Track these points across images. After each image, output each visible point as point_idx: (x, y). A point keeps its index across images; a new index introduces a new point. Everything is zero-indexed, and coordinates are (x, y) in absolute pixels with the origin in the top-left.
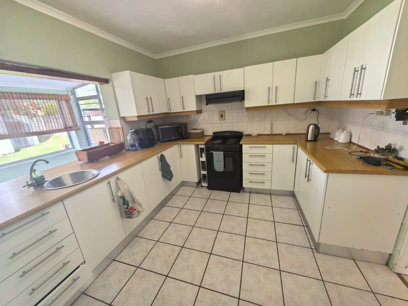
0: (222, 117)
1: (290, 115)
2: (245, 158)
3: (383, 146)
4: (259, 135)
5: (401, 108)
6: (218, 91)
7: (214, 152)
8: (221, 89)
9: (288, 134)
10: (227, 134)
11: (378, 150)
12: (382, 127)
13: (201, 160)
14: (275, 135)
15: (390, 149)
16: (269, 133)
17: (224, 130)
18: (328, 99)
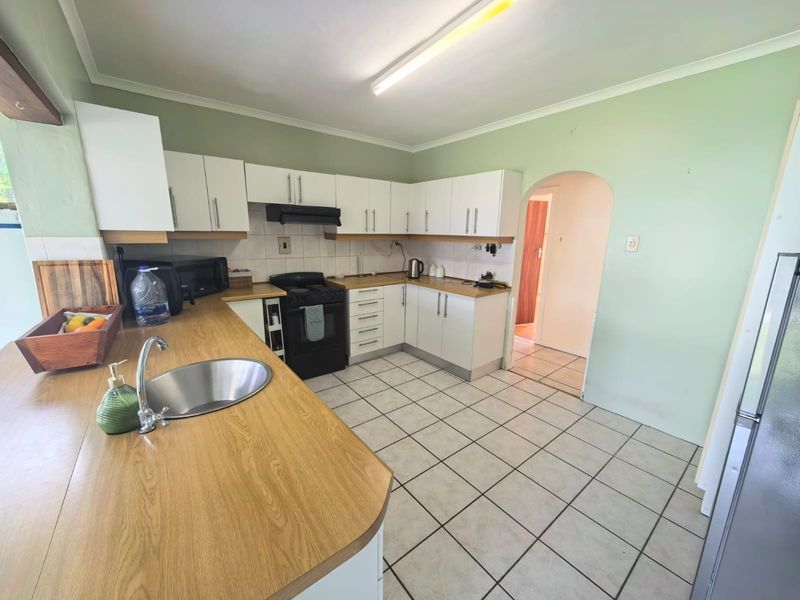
0: (285, 247)
1: (377, 249)
2: (353, 310)
3: (485, 274)
4: (346, 277)
5: (491, 243)
6: (295, 202)
7: (307, 308)
8: (300, 200)
9: (377, 274)
10: (298, 277)
11: (483, 278)
12: (476, 260)
13: (271, 329)
14: (365, 275)
15: (489, 276)
16: (355, 273)
17: (290, 270)
18: (429, 233)
